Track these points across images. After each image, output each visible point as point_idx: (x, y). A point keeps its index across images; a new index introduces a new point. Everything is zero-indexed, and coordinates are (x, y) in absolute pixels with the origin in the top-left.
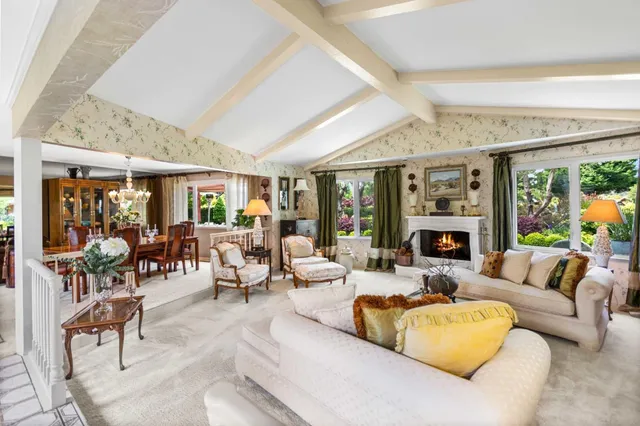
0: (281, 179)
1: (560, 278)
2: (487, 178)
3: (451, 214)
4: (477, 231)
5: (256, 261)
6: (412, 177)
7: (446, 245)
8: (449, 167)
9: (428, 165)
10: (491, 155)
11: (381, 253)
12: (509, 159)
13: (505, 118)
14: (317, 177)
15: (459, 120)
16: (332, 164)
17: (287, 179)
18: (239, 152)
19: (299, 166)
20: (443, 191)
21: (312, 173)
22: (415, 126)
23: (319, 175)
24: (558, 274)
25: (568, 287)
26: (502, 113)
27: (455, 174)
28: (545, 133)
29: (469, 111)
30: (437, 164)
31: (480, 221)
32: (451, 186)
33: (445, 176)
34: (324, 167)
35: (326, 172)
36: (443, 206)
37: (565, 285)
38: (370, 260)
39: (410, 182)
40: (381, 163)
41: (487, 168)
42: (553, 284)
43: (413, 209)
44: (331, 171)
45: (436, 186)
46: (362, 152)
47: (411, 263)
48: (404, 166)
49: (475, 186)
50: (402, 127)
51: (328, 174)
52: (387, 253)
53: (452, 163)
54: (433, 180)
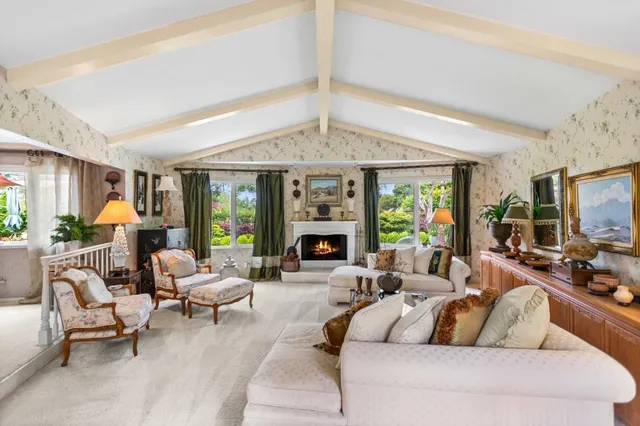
0: (138, 174)
1: (437, 265)
2: (359, 188)
3: (329, 219)
4: (354, 234)
5: (127, 291)
6: (296, 183)
7: (323, 250)
8: (327, 177)
9: (309, 173)
10: (362, 169)
11: (264, 261)
12: (377, 174)
13: (380, 142)
14: (183, 176)
15: (345, 135)
16: (205, 161)
17: (144, 175)
18: (88, 127)
19: (157, 160)
20: (323, 198)
21: (176, 169)
22: (305, 134)
23: (186, 172)
24: (435, 262)
25: (443, 271)
26: (378, 136)
27: (333, 183)
28: (405, 157)
29: (354, 130)
30: (317, 173)
31: (356, 225)
32: (329, 194)
33: (324, 184)
34: (194, 163)
35: (196, 170)
36: (324, 212)
37: (441, 270)
38: (253, 269)
39: (294, 188)
40: (263, 166)
41: (360, 180)
42: (433, 270)
43: (297, 215)
44: (203, 170)
45: (316, 193)
46: (247, 152)
47: (297, 269)
48: (286, 171)
49: (351, 194)
50: (294, 133)
51: (199, 172)
52: (271, 261)
53: (330, 172)
54: (313, 187)
